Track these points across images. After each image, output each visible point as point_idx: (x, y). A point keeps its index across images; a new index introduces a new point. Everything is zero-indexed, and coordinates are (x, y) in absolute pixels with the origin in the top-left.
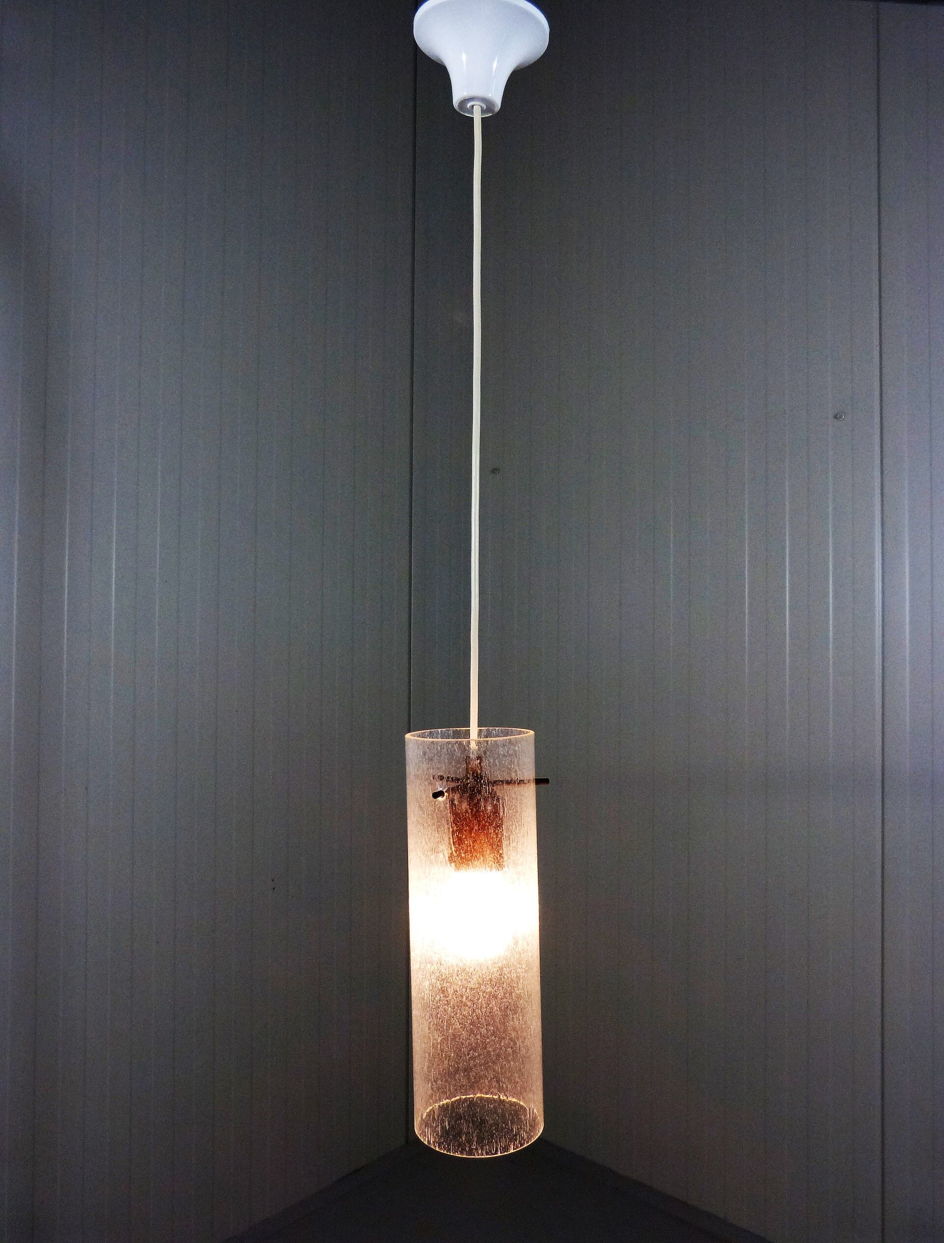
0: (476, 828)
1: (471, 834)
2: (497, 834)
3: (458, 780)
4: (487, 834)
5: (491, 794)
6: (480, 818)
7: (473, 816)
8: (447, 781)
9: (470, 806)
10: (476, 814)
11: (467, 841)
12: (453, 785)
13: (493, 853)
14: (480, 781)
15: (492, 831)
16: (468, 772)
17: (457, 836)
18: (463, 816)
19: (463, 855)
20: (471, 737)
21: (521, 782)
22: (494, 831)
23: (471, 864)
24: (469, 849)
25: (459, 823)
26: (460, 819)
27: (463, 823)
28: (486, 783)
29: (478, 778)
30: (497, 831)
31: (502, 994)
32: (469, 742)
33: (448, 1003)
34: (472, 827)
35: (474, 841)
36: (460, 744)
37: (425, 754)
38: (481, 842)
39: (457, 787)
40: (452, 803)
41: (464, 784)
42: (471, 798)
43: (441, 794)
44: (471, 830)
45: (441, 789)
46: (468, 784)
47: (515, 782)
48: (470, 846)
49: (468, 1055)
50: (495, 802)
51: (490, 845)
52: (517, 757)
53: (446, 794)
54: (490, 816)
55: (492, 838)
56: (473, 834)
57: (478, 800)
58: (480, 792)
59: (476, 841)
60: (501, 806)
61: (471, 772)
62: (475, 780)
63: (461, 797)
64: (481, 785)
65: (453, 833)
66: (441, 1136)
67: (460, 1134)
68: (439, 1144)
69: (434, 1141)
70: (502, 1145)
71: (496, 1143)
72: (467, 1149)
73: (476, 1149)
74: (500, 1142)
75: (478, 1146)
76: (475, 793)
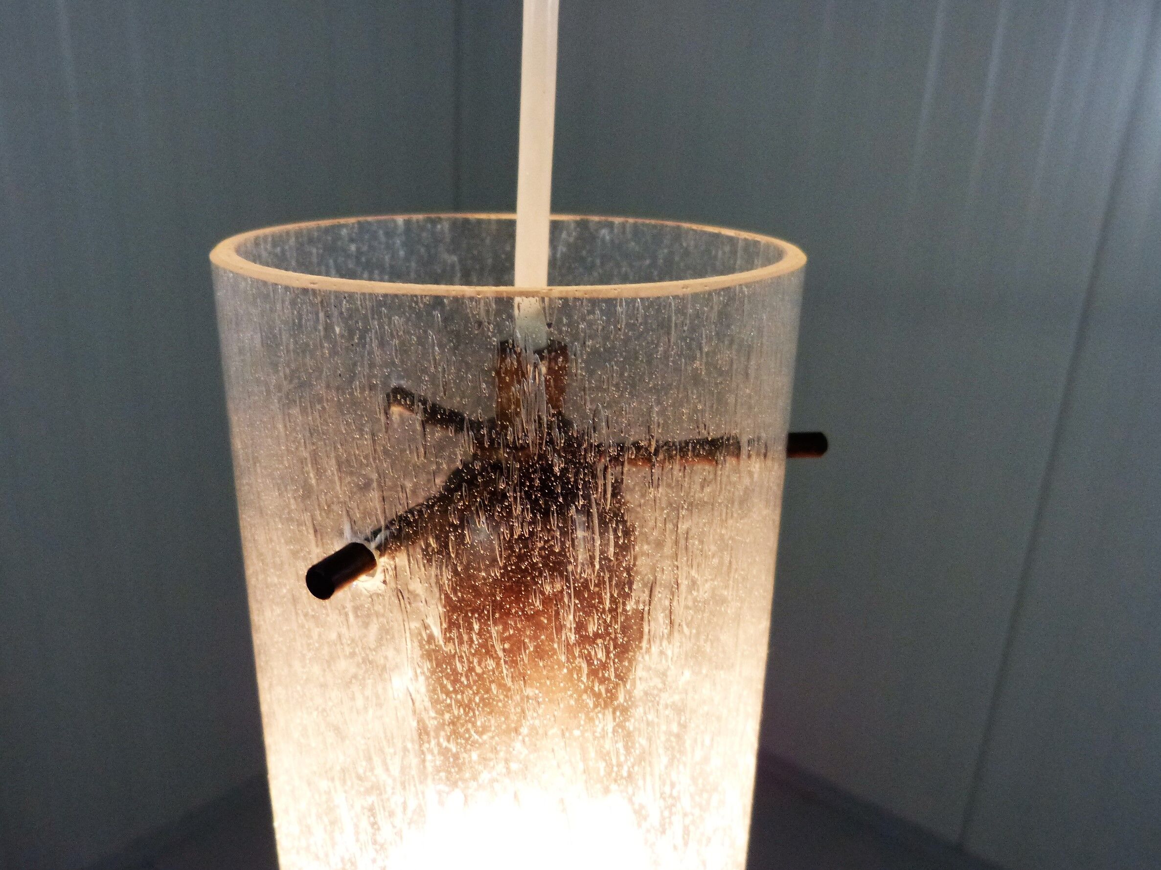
20: (520, 284)
76: (533, 566)
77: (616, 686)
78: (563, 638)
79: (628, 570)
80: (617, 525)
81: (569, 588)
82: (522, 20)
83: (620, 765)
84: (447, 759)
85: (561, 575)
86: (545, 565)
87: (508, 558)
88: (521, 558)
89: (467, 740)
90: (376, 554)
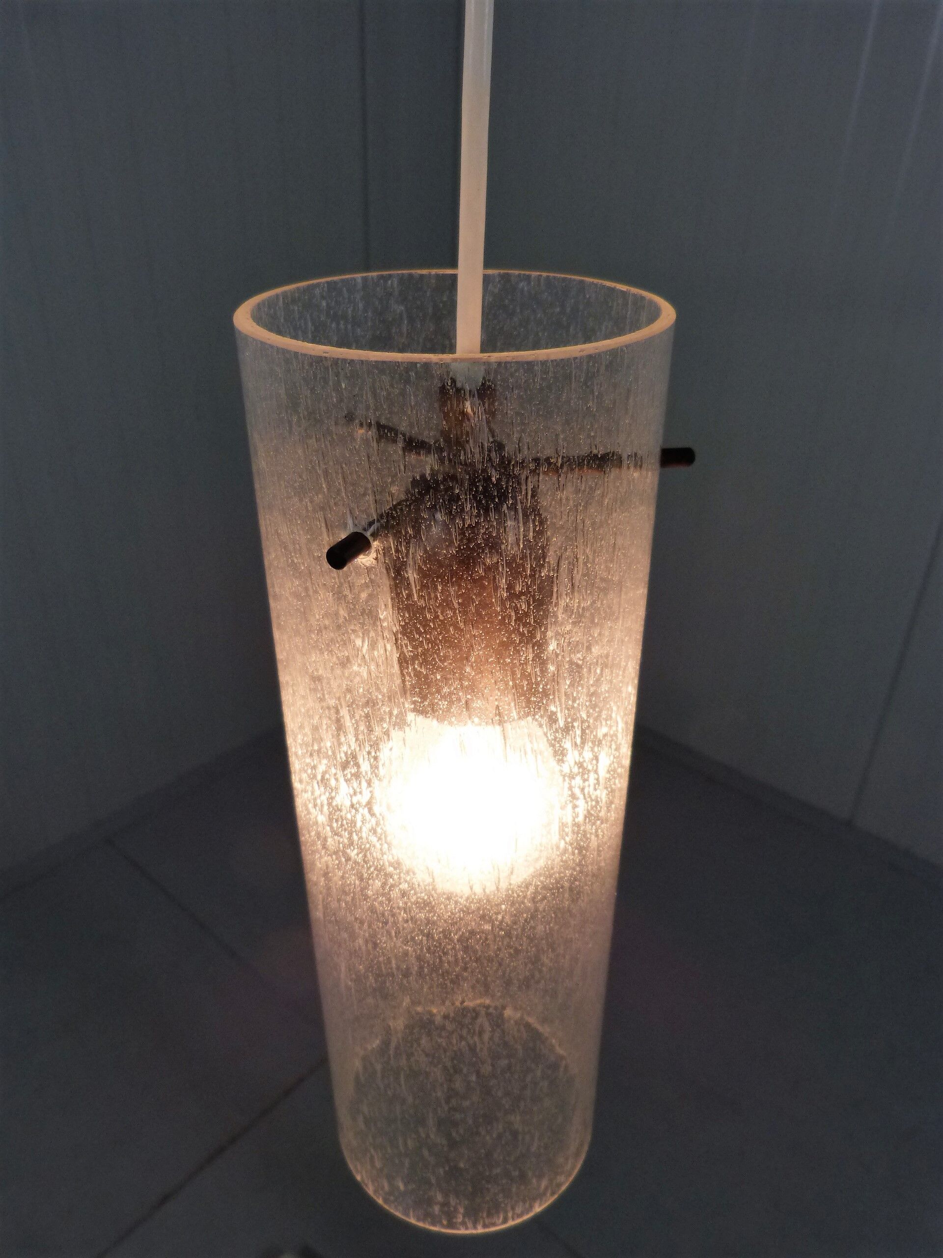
1: (461, 669)
2: (544, 663)
5: (533, 547)
11: (449, 686)
13: (528, 715)
18: (436, 617)
26: (425, 625)
34: (465, 649)
35: (472, 689)
38: (492, 691)
40: (399, 575)
43: (358, 543)
44: (464, 656)
45: (360, 529)
48: (458, 700)
50: (544, 572)
53: (375, 544)
55: (528, 676)
56: (468, 669)
57: (487, 569)
62: (479, 503)
63: (430, 558)
66: (390, 1193)
67: (430, 1202)
68: (386, 1200)
69: (375, 1191)
70: (518, 1210)
71: (506, 1212)
72: (445, 1222)
73: (464, 1224)
74: (513, 1209)
75: (467, 1220)
76: (478, 545)
77: (535, 629)
81: (502, 560)
83: (538, 684)
84: (419, 679)
85: (497, 552)
86: (486, 545)
87: (461, 540)
88: (469, 540)
89: (434, 666)
90: (371, 539)
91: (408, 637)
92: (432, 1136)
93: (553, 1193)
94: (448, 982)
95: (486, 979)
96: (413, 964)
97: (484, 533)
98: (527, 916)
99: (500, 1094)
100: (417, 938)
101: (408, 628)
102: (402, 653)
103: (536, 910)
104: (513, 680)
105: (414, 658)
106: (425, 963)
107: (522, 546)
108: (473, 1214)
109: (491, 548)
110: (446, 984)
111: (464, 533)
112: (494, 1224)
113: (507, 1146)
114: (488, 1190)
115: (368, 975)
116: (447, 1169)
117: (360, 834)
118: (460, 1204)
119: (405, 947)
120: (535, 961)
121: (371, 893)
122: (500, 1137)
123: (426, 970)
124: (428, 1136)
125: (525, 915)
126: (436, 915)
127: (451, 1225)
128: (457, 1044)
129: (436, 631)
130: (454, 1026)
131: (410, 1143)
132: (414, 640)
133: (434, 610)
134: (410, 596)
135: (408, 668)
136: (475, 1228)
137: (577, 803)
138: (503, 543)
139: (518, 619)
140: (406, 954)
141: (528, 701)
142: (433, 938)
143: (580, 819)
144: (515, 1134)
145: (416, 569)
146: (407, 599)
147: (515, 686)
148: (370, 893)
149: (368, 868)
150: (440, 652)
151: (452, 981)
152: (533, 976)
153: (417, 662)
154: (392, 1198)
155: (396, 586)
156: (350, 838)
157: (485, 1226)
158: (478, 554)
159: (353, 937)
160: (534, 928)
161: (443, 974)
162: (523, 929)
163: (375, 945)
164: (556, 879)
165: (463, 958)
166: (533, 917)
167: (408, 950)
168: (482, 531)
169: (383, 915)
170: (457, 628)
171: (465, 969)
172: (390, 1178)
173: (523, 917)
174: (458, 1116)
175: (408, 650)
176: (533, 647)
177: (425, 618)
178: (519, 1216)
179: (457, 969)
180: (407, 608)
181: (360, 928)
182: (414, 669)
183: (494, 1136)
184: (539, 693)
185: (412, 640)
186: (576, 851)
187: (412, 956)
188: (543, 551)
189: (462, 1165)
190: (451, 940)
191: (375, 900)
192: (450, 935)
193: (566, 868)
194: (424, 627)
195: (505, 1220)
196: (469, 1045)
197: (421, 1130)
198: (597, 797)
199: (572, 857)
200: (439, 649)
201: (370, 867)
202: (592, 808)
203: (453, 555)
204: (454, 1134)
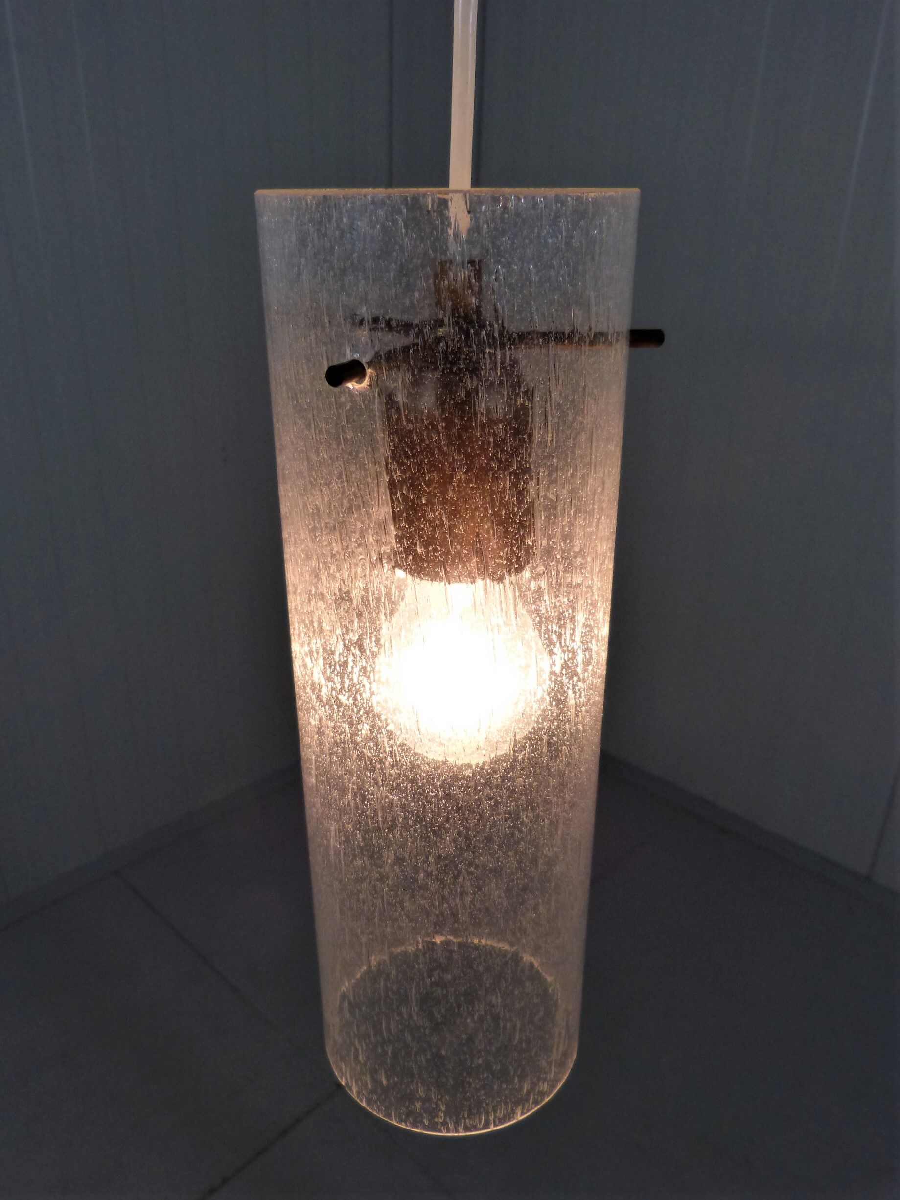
0: (461, 475)
1: (444, 493)
2: (520, 493)
3: (407, 327)
4: (493, 493)
5: (509, 375)
6: (472, 448)
7: (450, 443)
8: (372, 329)
9: (443, 411)
10: (460, 437)
11: (433, 511)
12: (397, 341)
13: (506, 545)
14: (477, 334)
15: (509, 484)
16: (438, 303)
17: (405, 498)
18: (422, 440)
19: (420, 550)
20: (453, 185)
21: (598, 338)
22: (514, 485)
23: (442, 574)
24: (437, 535)
25: (408, 458)
26: (412, 448)
27: (422, 462)
28: (494, 338)
29: (470, 322)
30: (521, 486)
31: (515, 864)
32: (444, 204)
33: (382, 878)
34: (448, 473)
35: (454, 514)
36: (415, 204)
37: (303, 242)
38: (473, 517)
39: (406, 349)
40: (390, 400)
41: (425, 342)
42: (447, 386)
43: (354, 370)
44: (447, 480)
45: (356, 356)
46: (438, 340)
47: (582, 338)
48: (442, 525)
49: (430, 976)
50: (520, 401)
51: (501, 523)
52: (593, 259)
53: (369, 371)
54: (504, 441)
55: (506, 505)
56: (451, 494)
57: (468, 394)
58: (474, 371)
59: (459, 512)
60: (539, 411)
61: (450, 303)
62: (461, 328)
63: (417, 382)
64: (481, 344)
65: (392, 486)
66: (373, 1092)
67: (411, 1098)
68: (369, 1102)
69: (359, 1093)
70: (500, 1114)
71: (487, 1114)
72: (426, 1122)
73: (445, 1124)
74: (495, 1111)
75: (448, 1120)
76: (460, 370)
77: (512, 456)
78: (478, 420)
79: (518, 376)
80: (510, 345)
81: (482, 386)
82: (452, 36)
83: (515, 514)
84: (407, 503)
85: (477, 377)
86: (467, 369)
87: (445, 364)
89: (420, 490)
91: (397, 462)
92: (415, 1018)
93: (536, 1102)
94: (431, 835)
95: (467, 833)
96: (398, 815)
97: (466, 359)
98: (507, 765)
99: (481, 969)
100: (402, 785)
101: (397, 452)
102: (392, 477)
103: (515, 760)
104: (493, 507)
105: (403, 482)
106: (409, 813)
107: (499, 374)
108: (455, 1114)
109: (472, 372)
110: (429, 837)
111: (448, 358)
112: (475, 1128)
113: (488, 1033)
114: (469, 1084)
115: (356, 833)
116: (429, 1056)
117: (351, 675)
118: (441, 1099)
119: (391, 797)
120: (514, 816)
121: (361, 739)
122: (481, 1019)
123: (410, 821)
124: (410, 1016)
125: (505, 764)
126: (421, 758)
127: (434, 1127)
128: (439, 905)
129: (422, 455)
130: (437, 886)
131: (393, 1026)
132: (403, 464)
133: (421, 433)
134: (399, 419)
135: (396, 493)
136: (457, 1131)
137: (555, 650)
138: (482, 369)
139: (497, 445)
140: (392, 803)
141: (506, 532)
142: (417, 784)
143: (557, 669)
144: (496, 1018)
145: (405, 393)
146: (397, 424)
147: (495, 513)
148: (359, 739)
149: (358, 712)
150: (425, 477)
151: (434, 833)
152: (513, 835)
153: (405, 487)
154: (375, 1097)
155: (387, 410)
156: (342, 683)
157: (467, 1129)
158: (460, 379)
159: (343, 791)
160: (513, 780)
161: (426, 826)
162: (503, 778)
163: (363, 798)
164: (534, 728)
165: (445, 808)
166: (513, 767)
167: (393, 799)
168: (464, 357)
169: (371, 761)
170: (440, 450)
171: (447, 820)
172: (374, 1072)
173: (502, 766)
174: (439, 992)
175: (397, 475)
176: (510, 476)
177: (412, 441)
178: (502, 1121)
179: (440, 820)
180: (397, 432)
181: (349, 781)
182: (402, 494)
183: (476, 1018)
184: (516, 523)
185: (401, 464)
186: (554, 703)
187: (397, 807)
188: (518, 379)
189: (444, 1053)
190: (434, 785)
191: (364, 747)
192: (433, 781)
193: (544, 719)
194: (412, 450)
195: (486, 1125)
196: (450, 908)
197: (404, 1010)
198: (573, 648)
199: (549, 708)
200: (424, 473)
201: (360, 709)
202: (569, 659)
203: (437, 378)
204: (436, 1013)
